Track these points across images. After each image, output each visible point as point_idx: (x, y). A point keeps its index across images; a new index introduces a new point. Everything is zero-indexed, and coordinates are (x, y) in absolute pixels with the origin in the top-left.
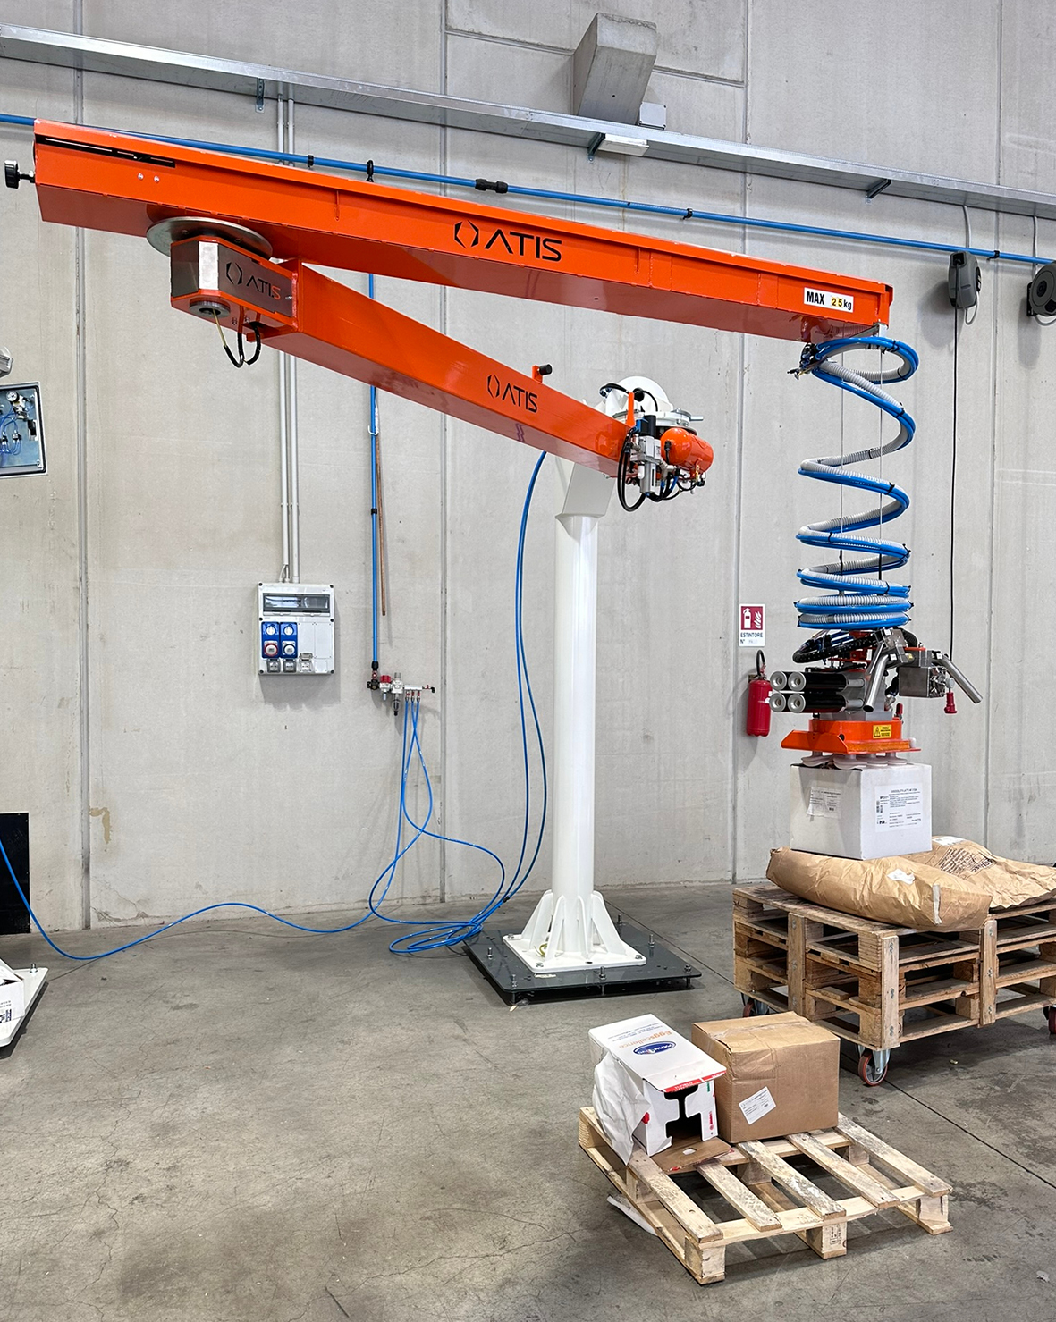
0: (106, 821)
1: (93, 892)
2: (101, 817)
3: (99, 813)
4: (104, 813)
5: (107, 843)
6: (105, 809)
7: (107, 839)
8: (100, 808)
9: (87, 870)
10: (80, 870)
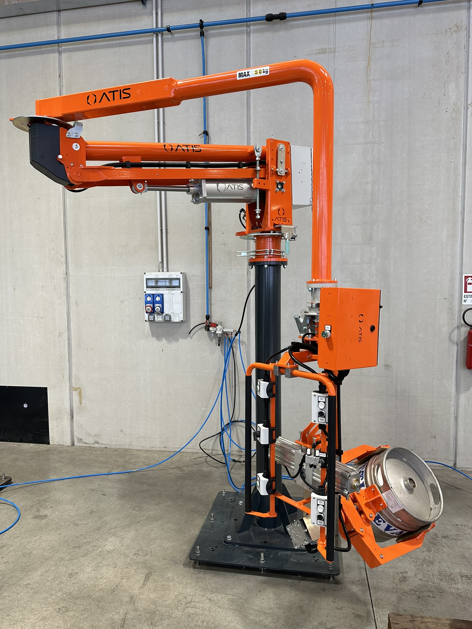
0: (80, 394)
1: (75, 428)
2: (78, 392)
3: (77, 390)
4: (79, 390)
5: (81, 405)
6: (79, 388)
7: (81, 403)
8: (77, 387)
9: (72, 417)
10: (69, 417)
